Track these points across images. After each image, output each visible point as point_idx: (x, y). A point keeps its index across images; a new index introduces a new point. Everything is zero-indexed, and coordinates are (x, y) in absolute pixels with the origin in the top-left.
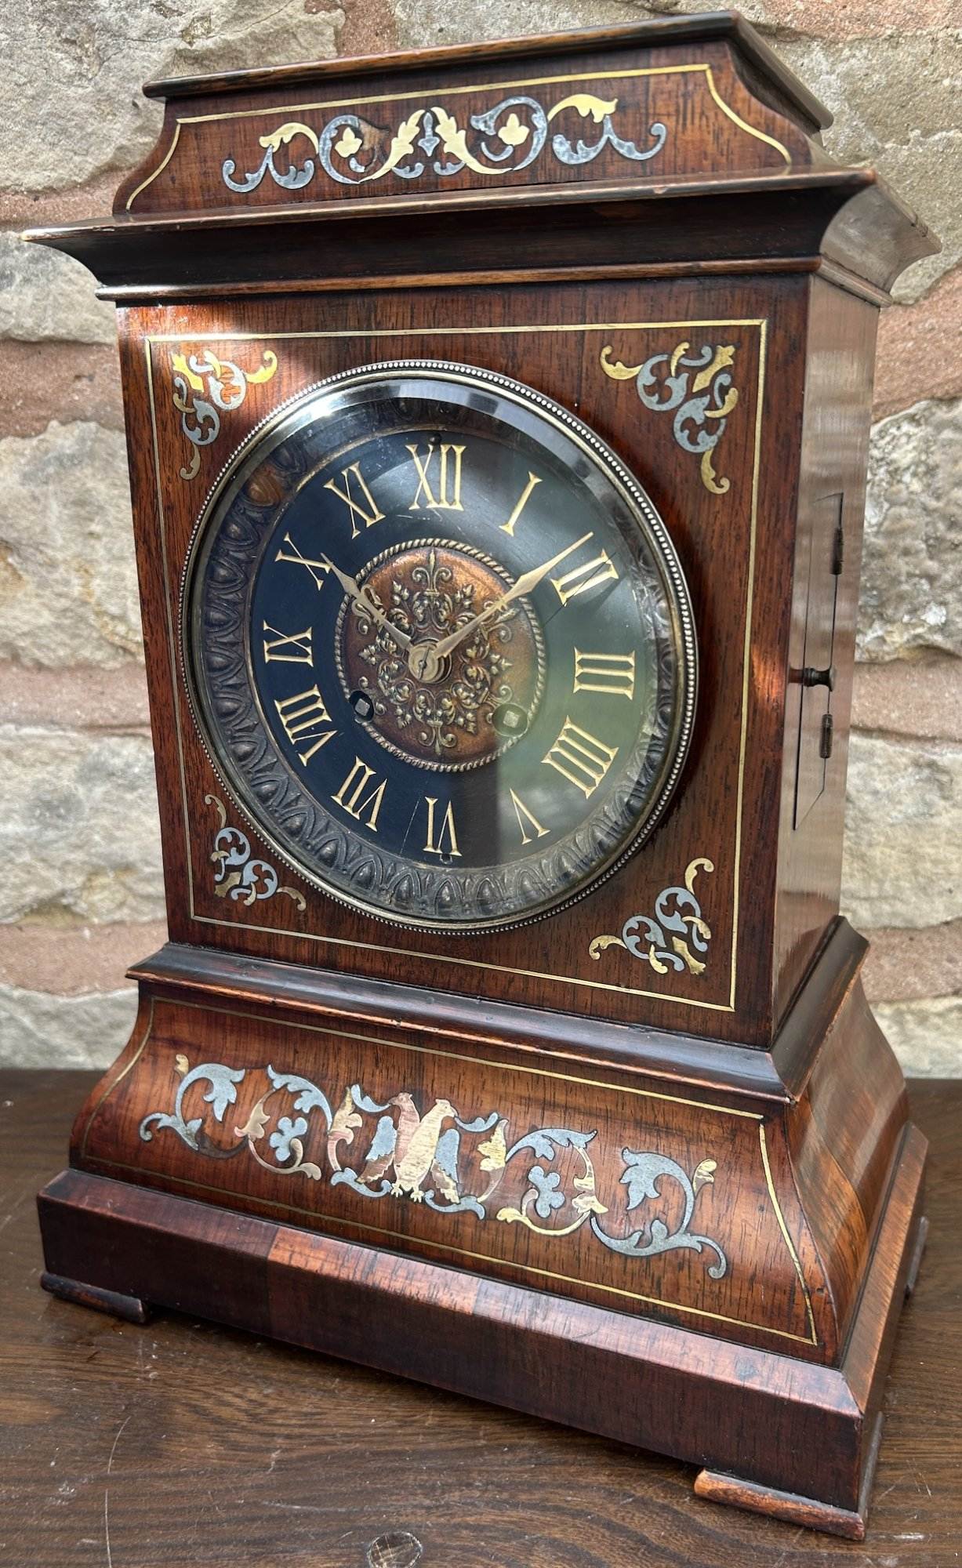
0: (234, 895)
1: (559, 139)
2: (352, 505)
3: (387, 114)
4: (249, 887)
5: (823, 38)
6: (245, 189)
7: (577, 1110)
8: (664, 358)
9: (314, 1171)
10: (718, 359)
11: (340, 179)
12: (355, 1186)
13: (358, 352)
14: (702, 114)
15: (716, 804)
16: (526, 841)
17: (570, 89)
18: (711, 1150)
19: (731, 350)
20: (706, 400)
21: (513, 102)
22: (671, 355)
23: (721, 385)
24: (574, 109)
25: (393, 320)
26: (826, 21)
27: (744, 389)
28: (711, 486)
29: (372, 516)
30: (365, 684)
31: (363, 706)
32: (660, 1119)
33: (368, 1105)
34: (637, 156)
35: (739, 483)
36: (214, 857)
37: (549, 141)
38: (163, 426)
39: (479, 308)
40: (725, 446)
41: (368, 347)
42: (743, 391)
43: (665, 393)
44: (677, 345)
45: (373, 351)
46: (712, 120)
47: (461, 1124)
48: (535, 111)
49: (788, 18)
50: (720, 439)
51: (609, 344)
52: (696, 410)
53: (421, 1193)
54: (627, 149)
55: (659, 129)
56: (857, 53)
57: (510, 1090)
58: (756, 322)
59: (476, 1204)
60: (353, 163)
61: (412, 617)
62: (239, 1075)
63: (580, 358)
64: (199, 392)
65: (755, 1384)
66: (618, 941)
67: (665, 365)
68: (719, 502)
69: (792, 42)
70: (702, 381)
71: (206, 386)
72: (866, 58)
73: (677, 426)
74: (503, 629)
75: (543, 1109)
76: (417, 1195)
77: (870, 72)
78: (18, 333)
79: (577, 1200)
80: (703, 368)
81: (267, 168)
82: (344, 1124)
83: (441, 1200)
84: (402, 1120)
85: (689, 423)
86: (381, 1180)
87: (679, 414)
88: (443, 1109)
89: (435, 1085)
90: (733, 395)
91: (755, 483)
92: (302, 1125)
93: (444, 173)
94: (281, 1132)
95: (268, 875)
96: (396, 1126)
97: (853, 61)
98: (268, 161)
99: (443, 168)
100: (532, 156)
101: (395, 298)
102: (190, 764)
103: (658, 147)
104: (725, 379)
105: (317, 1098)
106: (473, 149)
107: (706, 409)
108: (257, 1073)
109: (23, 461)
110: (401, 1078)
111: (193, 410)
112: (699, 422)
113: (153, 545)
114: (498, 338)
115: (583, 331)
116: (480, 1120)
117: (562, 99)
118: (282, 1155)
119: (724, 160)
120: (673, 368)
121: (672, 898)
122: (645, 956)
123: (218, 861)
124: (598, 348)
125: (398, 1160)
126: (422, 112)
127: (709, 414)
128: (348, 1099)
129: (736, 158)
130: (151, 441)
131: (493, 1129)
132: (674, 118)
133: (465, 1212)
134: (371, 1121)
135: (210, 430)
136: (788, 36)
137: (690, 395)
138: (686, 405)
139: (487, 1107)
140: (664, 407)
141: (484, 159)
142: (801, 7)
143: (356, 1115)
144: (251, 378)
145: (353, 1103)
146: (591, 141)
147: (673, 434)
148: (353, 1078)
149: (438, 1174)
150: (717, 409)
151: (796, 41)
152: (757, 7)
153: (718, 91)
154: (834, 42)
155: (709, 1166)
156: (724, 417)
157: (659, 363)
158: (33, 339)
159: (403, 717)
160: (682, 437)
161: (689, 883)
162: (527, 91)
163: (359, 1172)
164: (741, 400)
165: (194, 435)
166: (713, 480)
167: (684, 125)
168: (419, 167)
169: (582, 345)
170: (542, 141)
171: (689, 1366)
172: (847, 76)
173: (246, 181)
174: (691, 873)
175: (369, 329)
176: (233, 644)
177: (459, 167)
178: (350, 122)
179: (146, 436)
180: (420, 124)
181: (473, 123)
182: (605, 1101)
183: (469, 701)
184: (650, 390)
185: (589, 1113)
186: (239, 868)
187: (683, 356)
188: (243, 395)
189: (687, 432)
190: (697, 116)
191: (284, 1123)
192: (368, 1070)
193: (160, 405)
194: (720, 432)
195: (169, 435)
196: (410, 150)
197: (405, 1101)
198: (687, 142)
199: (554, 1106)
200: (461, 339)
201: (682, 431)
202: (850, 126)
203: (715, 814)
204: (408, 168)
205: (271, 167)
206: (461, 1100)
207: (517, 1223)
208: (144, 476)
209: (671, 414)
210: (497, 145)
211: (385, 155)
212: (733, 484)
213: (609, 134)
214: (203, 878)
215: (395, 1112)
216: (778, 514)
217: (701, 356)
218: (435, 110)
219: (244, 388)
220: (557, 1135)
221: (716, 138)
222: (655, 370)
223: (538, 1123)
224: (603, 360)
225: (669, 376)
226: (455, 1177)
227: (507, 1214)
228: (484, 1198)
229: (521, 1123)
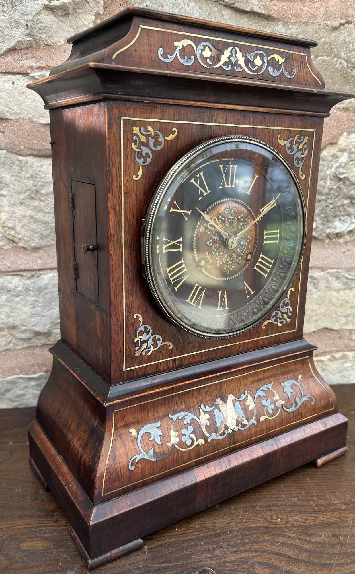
0: (144, 353)
1: (270, 67)
2: (200, 188)
3: (221, 45)
4: (150, 347)
6: (167, 61)
7: (266, 378)
8: (292, 139)
9: (201, 441)
10: (304, 140)
11: (203, 65)
12: (217, 438)
13: (207, 131)
16: (248, 297)
17: (275, 52)
18: (299, 372)
19: (307, 138)
20: (301, 152)
21: (258, 52)
22: (294, 138)
23: (305, 148)
24: (275, 58)
25: (220, 120)
28: (301, 176)
29: (206, 191)
30: (207, 254)
31: (203, 263)
33: (208, 409)
34: (289, 77)
35: (307, 176)
36: (136, 340)
37: (267, 67)
38: (126, 157)
39: (247, 118)
40: (304, 165)
41: (211, 129)
42: (309, 149)
43: (292, 149)
44: (296, 135)
45: (212, 130)
46: (306, 71)
47: (238, 399)
48: (264, 56)
51: (280, 134)
52: (299, 155)
53: (237, 427)
54: (286, 74)
55: (295, 70)
57: (248, 381)
58: (313, 130)
59: (253, 421)
60: (208, 60)
61: (225, 227)
62: (159, 424)
63: (273, 137)
64: (144, 142)
65: (328, 427)
66: (270, 321)
68: (302, 181)
70: (300, 146)
71: (148, 140)
73: (294, 159)
75: (258, 382)
76: (236, 429)
79: (277, 403)
80: (301, 143)
81: (177, 55)
82: (204, 420)
83: (244, 426)
84: (221, 408)
85: (297, 158)
86: (224, 431)
87: (295, 156)
88: (231, 397)
89: (226, 391)
90: (307, 150)
91: (310, 176)
92: (191, 428)
93: (237, 70)
94: (185, 435)
95: (159, 339)
96: (220, 411)
98: (177, 52)
100: (263, 71)
101: (221, 112)
102: (128, 303)
103: (294, 75)
104: (306, 146)
105: (190, 416)
106: (247, 65)
107: (301, 154)
108: (165, 419)
110: (215, 394)
111: (140, 150)
112: (299, 158)
113: (118, 210)
114: (251, 129)
115: (274, 129)
116: (243, 395)
117: (271, 55)
118: (189, 442)
119: (308, 83)
120: (294, 142)
121: (284, 302)
122: (276, 323)
123: (138, 341)
124: (277, 134)
125: (226, 421)
126: (232, 48)
127: (302, 156)
128: (201, 410)
129: (311, 83)
131: (247, 396)
132: (298, 68)
133: (251, 425)
134: (211, 414)
135: (148, 159)
137: (298, 150)
138: (297, 153)
139: (243, 390)
140: (292, 154)
141: (249, 68)
143: (206, 415)
144: (166, 138)
145: (203, 411)
146: (278, 70)
147: (293, 161)
148: (200, 402)
149: (239, 418)
150: (304, 154)
153: (308, 63)
155: (300, 376)
156: (305, 157)
157: (292, 140)
159: (219, 263)
160: (295, 163)
161: (288, 296)
162: (263, 49)
163: (216, 433)
164: (309, 152)
165: (141, 161)
167: (300, 70)
168: (230, 67)
169: (273, 133)
170: (266, 66)
171: (315, 432)
173: (168, 58)
174: (289, 293)
175: (212, 122)
177: (242, 70)
178: (208, 45)
179: (117, 161)
180: (231, 52)
181: (247, 56)
182: (273, 371)
183: (240, 253)
184: (289, 148)
185: (270, 377)
186: (147, 341)
187: (297, 139)
188: (162, 145)
189: (296, 161)
190: (303, 68)
191: (184, 431)
192: (204, 397)
193: (126, 147)
194: (303, 162)
195: (129, 161)
196: (227, 60)
197: (219, 401)
198: (300, 76)
199: (261, 379)
200: (240, 129)
204: (226, 66)
205: (178, 55)
206: (235, 392)
207: (266, 419)
208: (115, 179)
209: (293, 156)
210: (254, 65)
211: (219, 60)
212: (305, 176)
213: (283, 68)
214: (130, 351)
215: (217, 407)
217: (301, 139)
218: (236, 48)
219: (163, 142)
220: (264, 388)
221: (307, 76)
222: (291, 142)
223: (258, 388)
224: (278, 139)
225: (294, 144)
226: (244, 416)
227: (262, 419)
228: (254, 418)
229: (253, 390)
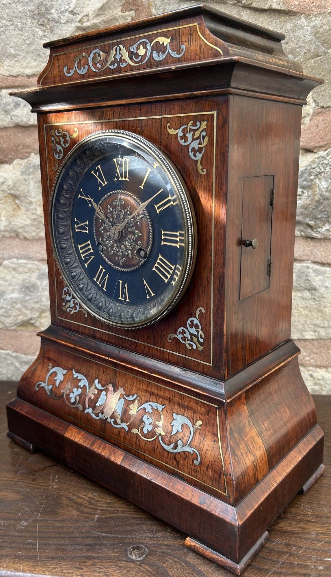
0: (68, 310)
1: (154, 52)
2: (99, 179)
3: (107, 48)
4: (72, 308)
5: (305, 14)
6: (70, 75)
7: (161, 397)
8: (185, 126)
9: (81, 407)
10: (202, 126)
11: (95, 70)
12: (92, 414)
14: (196, 40)
15: (205, 287)
16: (148, 297)
17: (157, 35)
18: (201, 417)
19: (205, 123)
20: (198, 141)
21: (141, 41)
22: (188, 125)
23: (203, 136)
24: (158, 42)
25: (109, 116)
26: (306, 8)
27: (210, 137)
28: (200, 171)
29: (104, 183)
30: (100, 240)
31: (100, 248)
32: (186, 403)
33: (99, 386)
34: (178, 56)
35: (209, 171)
36: (63, 297)
37: (152, 53)
38: (49, 153)
39: (132, 111)
40: (204, 157)
42: (209, 137)
43: (186, 139)
44: (189, 122)
46: (199, 42)
47: (125, 397)
48: (147, 44)
49: (292, 7)
50: (203, 155)
51: (169, 122)
52: (195, 145)
53: (110, 420)
54: (174, 55)
55: (183, 47)
56: (318, 19)
57: (141, 386)
58: (213, 113)
59: (124, 425)
60: (98, 65)
61: (113, 218)
62: (65, 372)
63: (161, 127)
64: (58, 141)
65: (204, 507)
66: (176, 336)
67: (186, 129)
68: (203, 177)
69: (294, 16)
70: (197, 134)
71: (59, 139)
72: (321, 20)
73: (190, 150)
74: (139, 221)
75: (150, 395)
77: (322, 25)
78: (22, 123)
79: (156, 429)
80: (197, 130)
82: (91, 393)
83: (116, 423)
84: (108, 393)
85: (193, 149)
86: (99, 413)
87: (190, 146)
88: (121, 391)
89: (120, 383)
90: (207, 138)
91: (214, 170)
92: (80, 391)
94: (74, 393)
95: (77, 305)
96: (106, 395)
97: (316, 22)
98: (76, 66)
99: (122, 65)
100: (147, 59)
101: (109, 109)
103: (183, 53)
104: (204, 133)
105: (85, 382)
106: (131, 57)
107: (198, 144)
108: (70, 372)
109: (22, 167)
111: (56, 147)
112: (196, 149)
114: (137, 121)
115: (162, 118)
116: (131, 396)
117: (155, 39)
118: (73, 400)
119: (202, 56)
120: (188, 130)
121: (192, 321)
122: (184, 342)
124: (166, 123)
125: (105, 407)
126: (116, 46)
127: (199, 146)
128: (94, 384)
129: (206, 55)
130: (46, 158)
131: (134, 400)
132: (187, 42)
133: (122, 428)
134: (100, 392)
135: (60, 154)
136: (292, 14)
137: (194, 140)
138: (193, 143)
139: (134, 392)
140: (186, 144)
141: (133, 61)
142: (297, 3)
143: (96, 390)
144: (71, 136)
145: (95, 386)
146: (164, 52)
147: (189, 153)
148: (96, 377)
149: (116, 414)
150: (202, 144)
151: (295, 15)
152: (281, 4)
153: (200, 32)
154: (309, 15)
155: (200, 422)
156: (204, 147)
157: (184, 128)
158: (27, 125)
159: (111, 251)
160: (191, 154)
161: (197, 316)
162: (145, 37)
163: (93, 410)
164: (209, 140)
165: (57, 156)
166: (201, 169)
167: (190, 44)
168: (116, 65)
169: (162, 123)
170: (150, 53)
172: (314, 27)
173: (70, 73)
174: (198, 313)
175: (102, 119)
176: (66, 225)
177: (126, 64)
178: (97, 52)
179: (44, 157)
180: (116, 50)
181: (130, 49)
182: (169, 394)
183: (129, 247)
184: (182, 138)
185: (164, 398)
186: (70, 302)
187: (191, 125)
188: (69, 143)
189: (193, 152)
190: (194, 41)
191: (75, 390)
192: (101, 375)
193: (48, 146)
194: (203, 153)
195: (50, 156)
196: (113, 59)
197: (110, 387)
198: (191, 50)
199: (154, 394)
201: (191, 152)
202: (315, 44)
203: (204, 291)
204: (113, 65)
205: (77, 68)
206: (126, 388)
207: (137, 434)
208: (44, 170)
209: (188, 146)
210: (137, 55)
211: (107, 61)
212: (207, 171)
213: (169, 49)
214: (60, 304)
215: (107, 390)
216: (221, 182)
217: (197, 125)
218: (120, 45)
219: (69, 140)
220: (154, 405)
221: (200, 48)
222: (183, 131)
223: (148, 400)
224: (168, 128)
225: (187, 133)
226: (121, 415)
227: (135, 431)
228: (128, 424)
229: (143, 399)
